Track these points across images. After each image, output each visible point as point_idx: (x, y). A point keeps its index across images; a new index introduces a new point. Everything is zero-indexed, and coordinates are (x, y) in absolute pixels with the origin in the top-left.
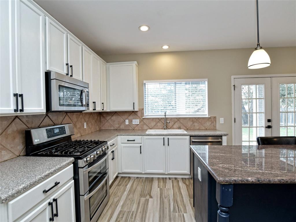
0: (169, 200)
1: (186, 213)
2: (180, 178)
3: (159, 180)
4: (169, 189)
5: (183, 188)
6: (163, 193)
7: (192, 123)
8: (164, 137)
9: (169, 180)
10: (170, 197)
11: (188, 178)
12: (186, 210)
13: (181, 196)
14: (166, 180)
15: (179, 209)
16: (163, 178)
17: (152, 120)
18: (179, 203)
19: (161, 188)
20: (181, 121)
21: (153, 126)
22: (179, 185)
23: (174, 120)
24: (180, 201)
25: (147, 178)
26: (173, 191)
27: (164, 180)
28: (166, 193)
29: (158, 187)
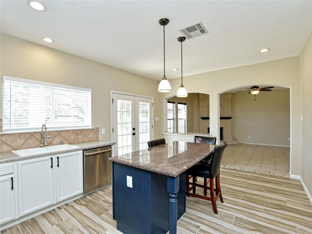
0: (80, 230)
1: (106, 230)
2: (71, 202)
3: (45, 217)
4: (68, 219)
5: (84, 211)
6: (65, 227)
7: (75, 136)
8: (51, 157)
9: (59, 210)
10: (77, 227)
11: (81, 198)
12: (105, 228)
13: (88, 219)
14: (56, 212)
15: (97, 231)
16: (49, 211)
17: (19, 136)
18: (92, 225)
19: (57, 223)
20: (63, 135)
21: (20, 145)
22: (76, 209)
23: (53, 134)
24: (91, 223)
25: (24, 222)
26: (76, 219)
27: (53, 213)
28: (69, 225)
29: (52, 225)
